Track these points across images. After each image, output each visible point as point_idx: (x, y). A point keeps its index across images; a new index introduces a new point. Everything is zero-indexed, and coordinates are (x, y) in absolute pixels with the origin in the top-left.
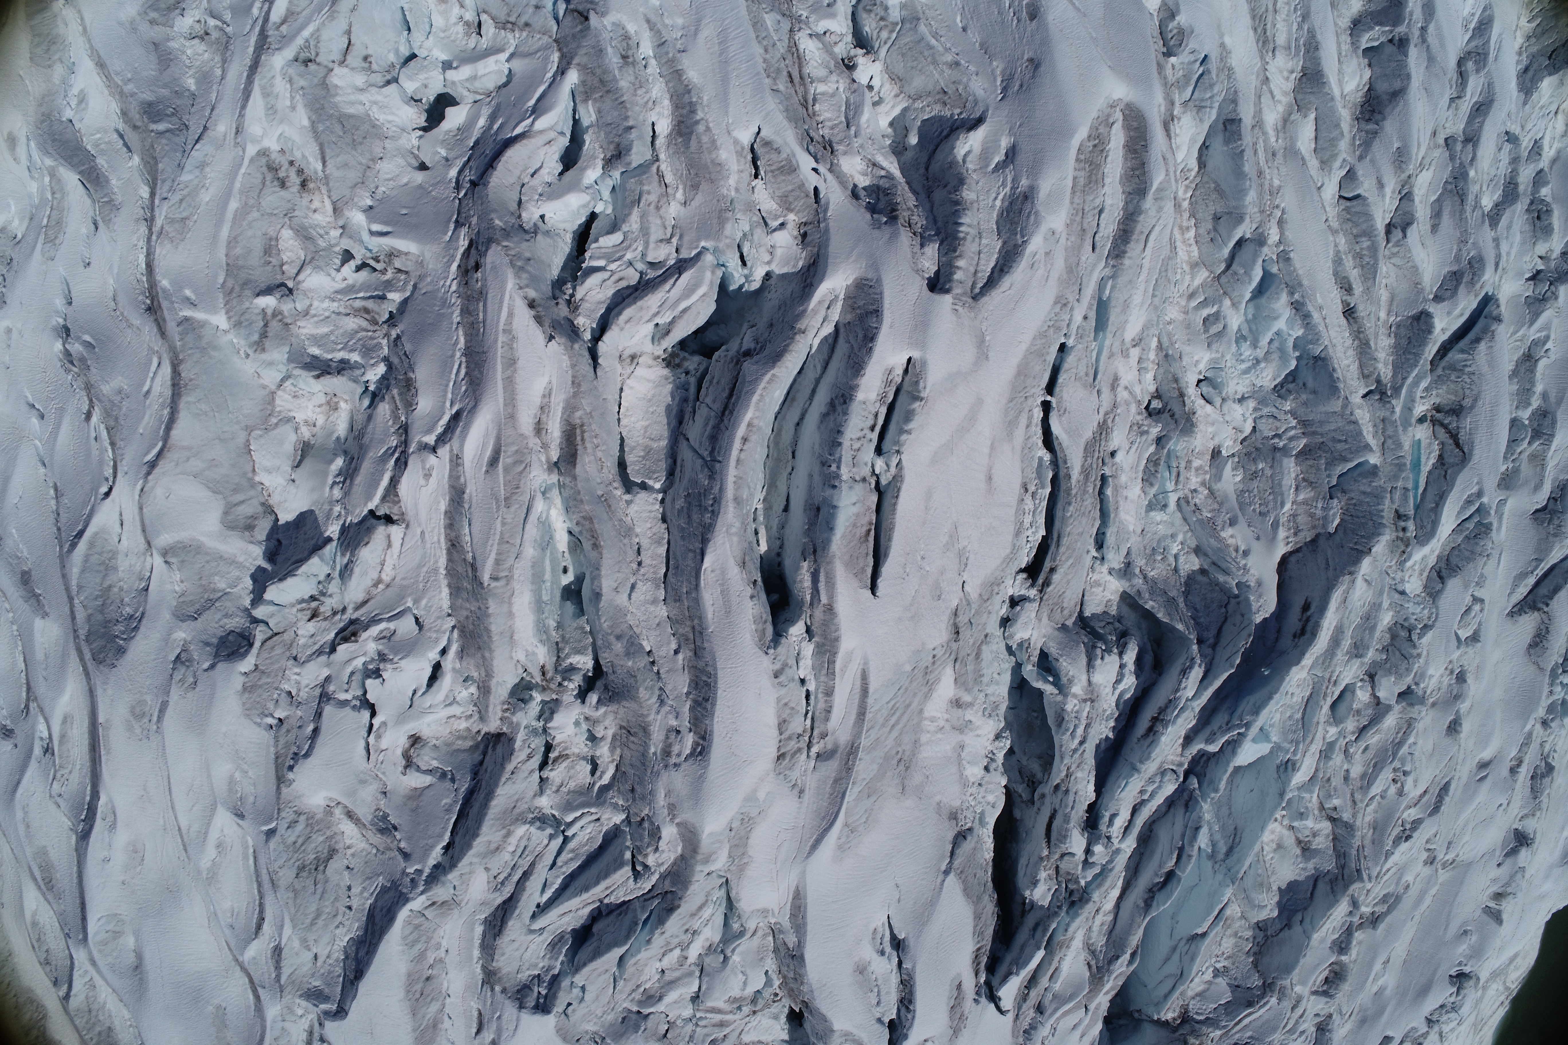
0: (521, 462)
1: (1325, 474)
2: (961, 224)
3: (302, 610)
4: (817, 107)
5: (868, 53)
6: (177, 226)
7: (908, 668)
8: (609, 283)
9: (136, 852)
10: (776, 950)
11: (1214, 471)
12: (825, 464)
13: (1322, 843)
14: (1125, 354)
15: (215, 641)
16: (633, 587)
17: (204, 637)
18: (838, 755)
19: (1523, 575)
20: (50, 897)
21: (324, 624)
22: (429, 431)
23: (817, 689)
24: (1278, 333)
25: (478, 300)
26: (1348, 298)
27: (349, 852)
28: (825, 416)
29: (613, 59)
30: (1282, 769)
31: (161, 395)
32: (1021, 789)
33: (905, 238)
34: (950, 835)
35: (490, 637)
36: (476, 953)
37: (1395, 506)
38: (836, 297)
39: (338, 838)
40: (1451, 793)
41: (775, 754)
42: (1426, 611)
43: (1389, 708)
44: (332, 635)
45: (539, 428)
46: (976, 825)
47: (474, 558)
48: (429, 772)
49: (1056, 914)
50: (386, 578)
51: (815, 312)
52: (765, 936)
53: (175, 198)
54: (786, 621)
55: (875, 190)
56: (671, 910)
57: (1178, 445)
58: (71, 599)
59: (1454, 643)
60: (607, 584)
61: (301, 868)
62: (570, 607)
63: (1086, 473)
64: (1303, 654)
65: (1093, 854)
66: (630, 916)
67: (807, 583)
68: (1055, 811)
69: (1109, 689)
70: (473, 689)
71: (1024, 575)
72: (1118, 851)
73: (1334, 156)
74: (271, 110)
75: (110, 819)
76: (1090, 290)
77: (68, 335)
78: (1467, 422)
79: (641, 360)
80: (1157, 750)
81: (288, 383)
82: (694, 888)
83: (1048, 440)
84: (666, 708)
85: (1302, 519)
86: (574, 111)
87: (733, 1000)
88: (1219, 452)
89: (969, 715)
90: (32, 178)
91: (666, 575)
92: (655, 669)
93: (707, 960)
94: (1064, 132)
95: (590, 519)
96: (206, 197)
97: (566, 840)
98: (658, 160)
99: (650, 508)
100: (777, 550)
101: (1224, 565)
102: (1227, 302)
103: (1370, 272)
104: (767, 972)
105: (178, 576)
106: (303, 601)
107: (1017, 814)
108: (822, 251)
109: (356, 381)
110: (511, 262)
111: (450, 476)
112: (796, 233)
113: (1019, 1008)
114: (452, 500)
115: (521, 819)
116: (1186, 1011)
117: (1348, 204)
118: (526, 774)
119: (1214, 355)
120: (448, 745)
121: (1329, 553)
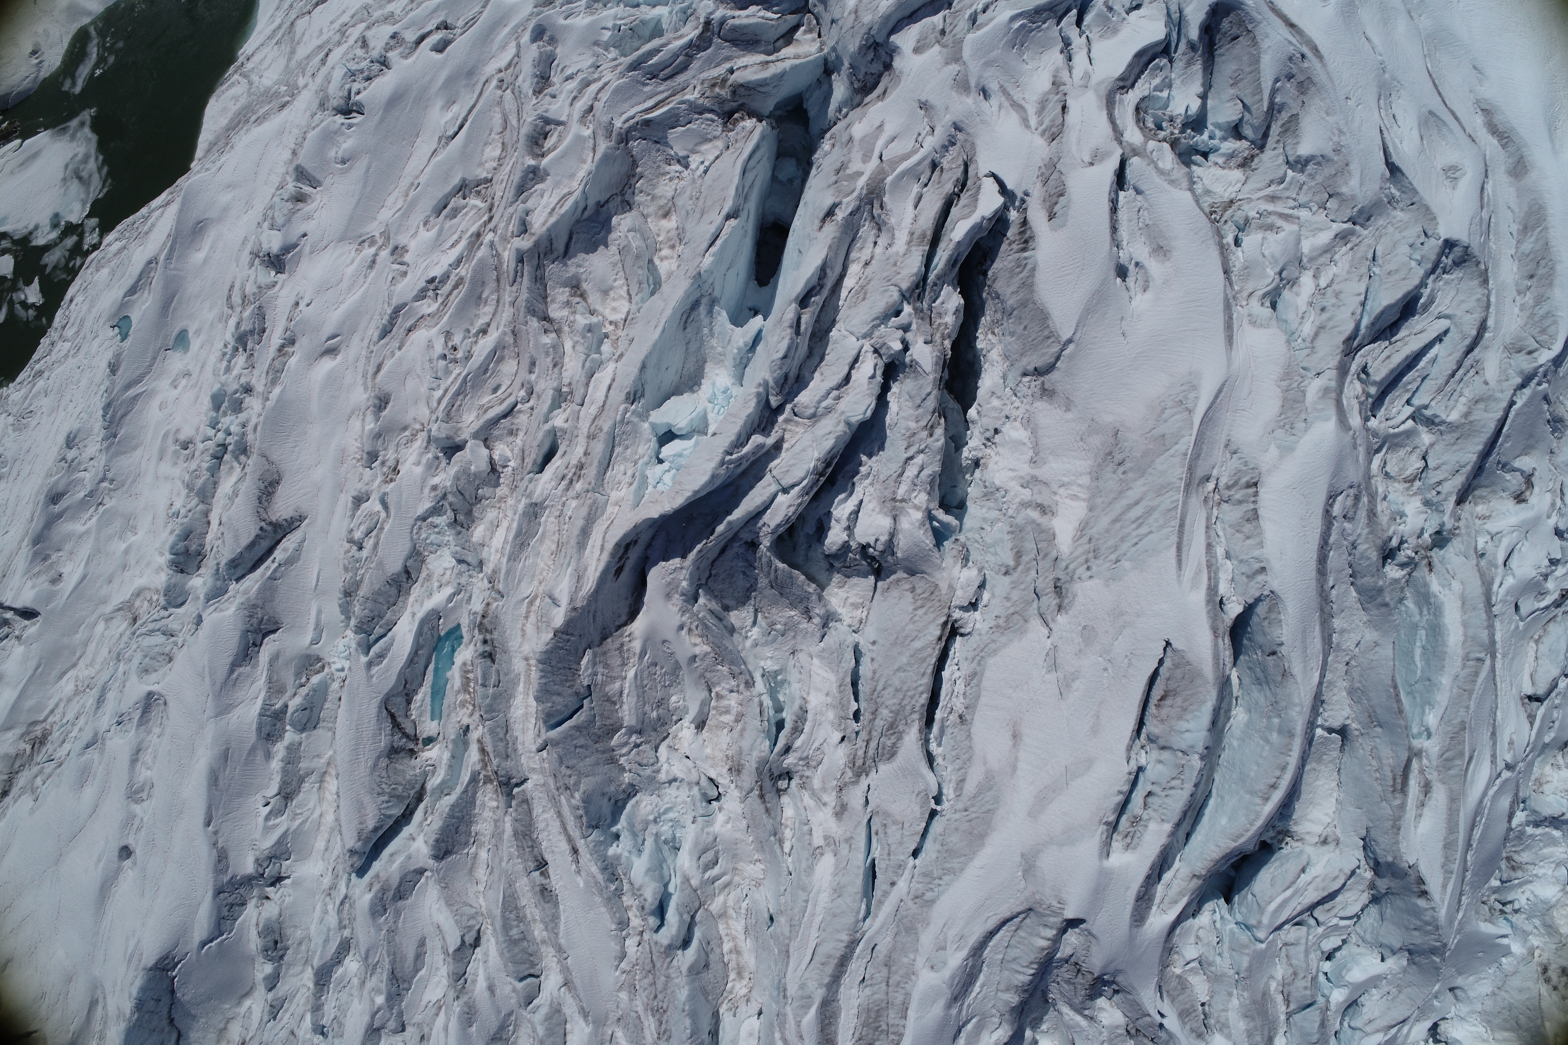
0: (1447, 760)
1: (595, 711)
7: (1125, 564)
8: (1340, 907)
11: (707, 710)
13: (559, 295)
14: (831, 841)
16: (1358, 645)
18: (1197, 482)
19: (290, 562)
24: (639, 851)
26: (544, 881)
30: (639, 395)
33: (1091, 963)
36: (1493, 301)
37: (495, 666)
41: (1262, 490)
42: (424, 536)
43: (476, 436)
45: (1427, 789)
46: (1016, 378)
48: (1515, 470)
50: (1534, 645)
55: (1096, 996)
59: (389, 500)
60: (1388, 651)
69: (868, 506)
70: (1479, 546)
71: (962, 631)
73: (547, 1018)
76: (884, 911)
78: (384, 742)
79: (1316, 840)
84: (1351, 539)
85: (616, 661)
87: (1273, 228)
88: (697, 727)
89: (1026, 494)
92: (1350, 571)
93: (1296, 273)
97: (1411, 403)
99: (1331, 715)
102: (694, 882)
103: (510, 902)
104: (1240, 250)
108: (1165, 946)
109: (1532, 813)
110: (1437, 930)
112: (1177, 958)
113: (967, 175)
115: (1453, 427)
116: (725, 124)
117: (532, 971)
118: (1444, 467)
119: (710, 829)
120: (1494, 492)
121: (592, 629)
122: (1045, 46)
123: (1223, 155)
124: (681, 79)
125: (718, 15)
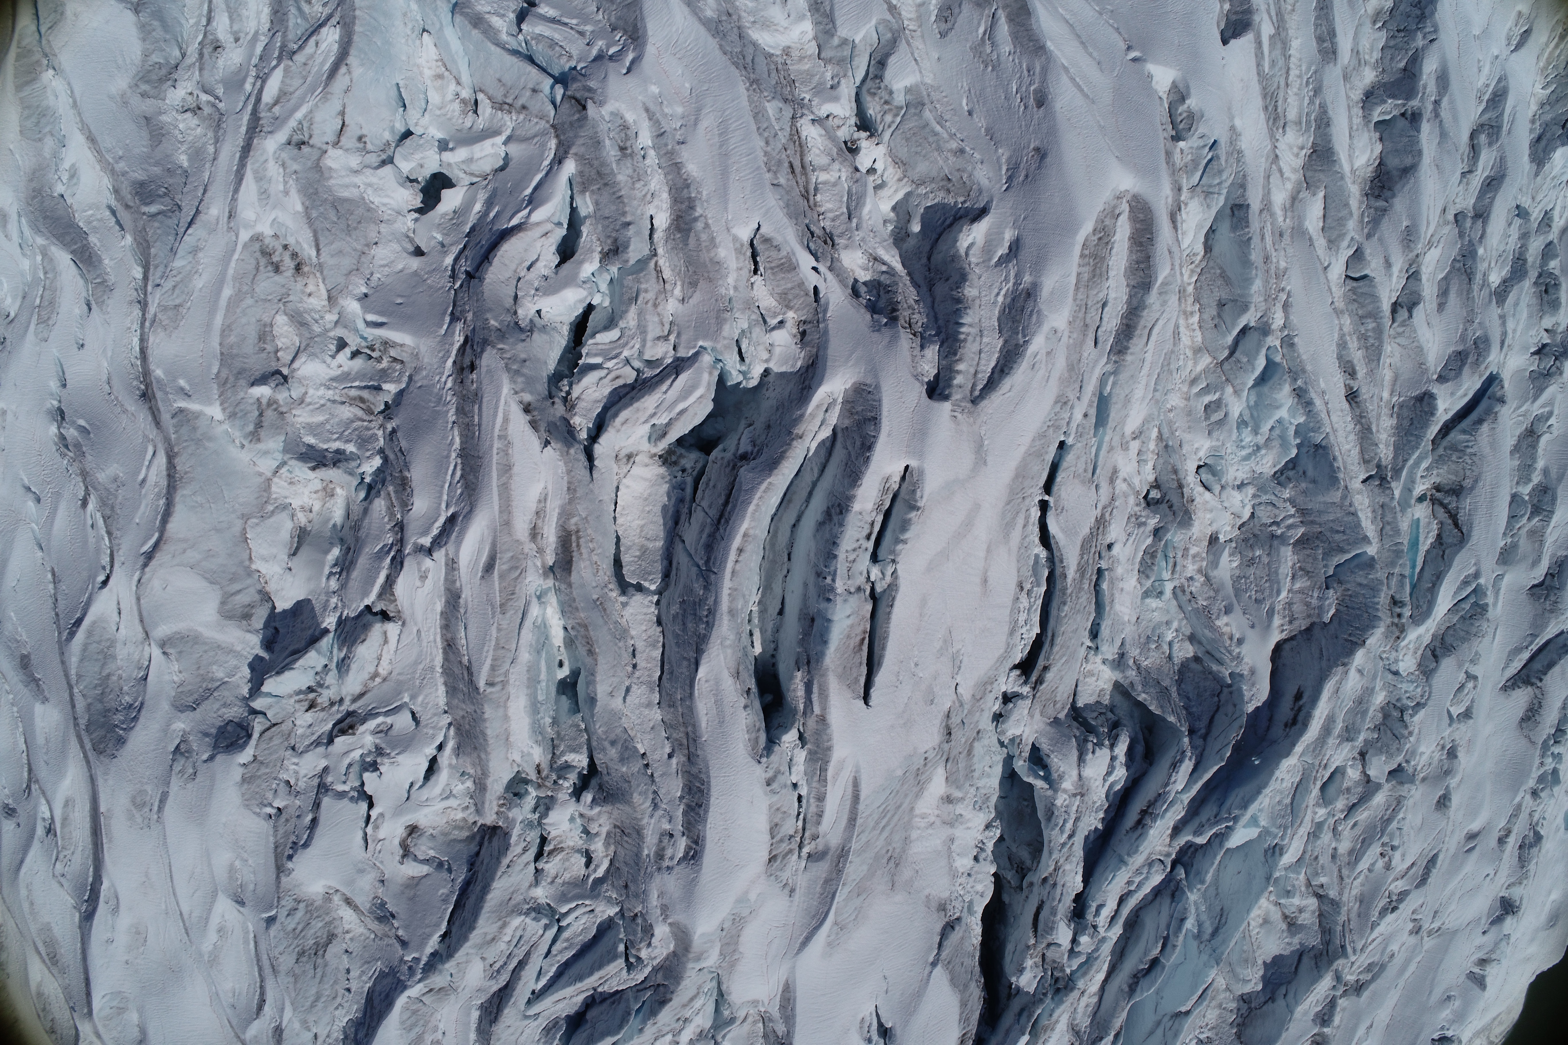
0: (517, 568)
1: (1321, 564)
2: (962, 324)
3: (300, 701)
4: (819, 197)
5: (871, 136)
6: (170, 313)
7: (900, 772)
8: (606, 381)
9: (139, 934)
10: (766, 1037)
11: (1211, 557)
12: (820, 575)
13: (1308, 918)
14: (1125, 447)
15: (214, 731)
16: (628, 690)
17: (203, 728)
18: (829, 857)
19: (1518, 650)
20: (55, 971)
21: (322, 715)
22: (425, 533)
23: (809, 794)
24: (1280, 421)
25: (474, 402)
26: (1351, 382)
27: (348, 936)
28: (820, 524)
29: (610, 151)
30: (1269, 853)
31: (156, 485)
32: (1009, 875)
33: (905, 340)
34: (939, 927)
35: (486, 740)
36: (473, 1035)
37: (1391, 592)
38: (835, 400)
39: (336, 923)
40: (1438, 865)
41: (767, 858)
42: (1419, 690)
43: (1378, 786)
44: (330, 726)
45: (535, 534)
46: (965, 914)
47: (469, 661)
48: (426, 861)
49: (1041, 1000)
50: (383, 672)
51: (812, 416)
52: (755, 1023)
53: (168, 285)
54: (780, 726)
55: (875, 286)
56: (663, 1003)
57: (1176, 536)
58: (71, 687)
59: (1446, 720)
60: (601, 690)
61: (301, 954)
62: (565, 702)
63: (1082, 570)
65: (1079, 944)
66: (623, 1005)
67: (801, 692)
68: (1043, 901)
69: (1099, 782)
70: (469, 784)
71: (1018, 672)
72: (1104, 939)
73: (1342, 235)
74: (264, 194)
75: (113, 902)
76: (1091, 387)
77: (63, 418)
78: (1467, 503)
79: (637, 459)
80: (1145, 844)
81: (283, 470)
82: (685, 983)
83: (1045, 539)
84: (660, 812)
85: (1297, 607)
86: (572, 198)
88: (1217, 538)
89: (960, 809)
90: (24, 255)
91: (660, 678)
92: (649, 772)
94: (1068, 227)
95: (586, 627)
96: (199, 283)
97: (561, 930)
98: (655, 255)
99: (645, 610)
100: (771, 652)
101: (1217, 654)
102: (1229, 390)
103: (1374, 353)
105: (176, 667)
106: (300, 692)
107: (1006, 902)
108: (821, 353)
109: (351, 472)
110: (507, 365)
111: (446, 579)
112: (795, 331)
114: (448, 602)
115: (517, 911)
117: (1355, 284)
118: (521, 867)
119: (1214, 443)
120: (445, 835)
121: (1323, 642)
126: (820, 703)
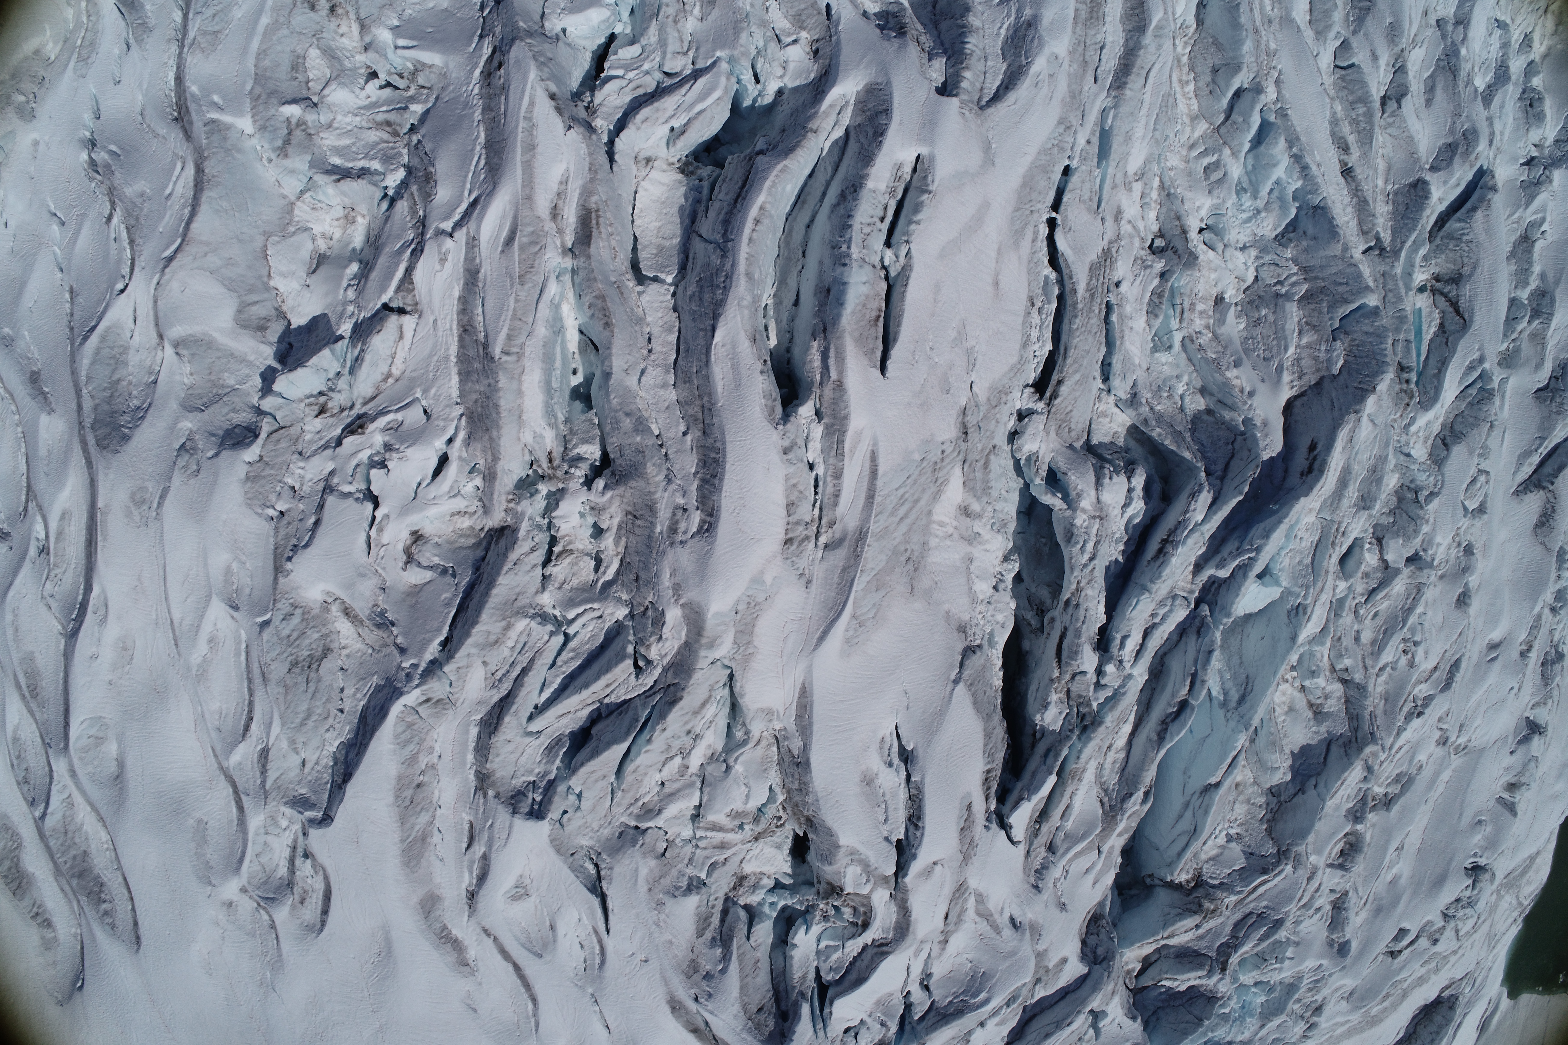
0: (537, 243)
1: (1327, 317)
2: (967, 43)
3: (310, 405)
6: (209, 37)
7: (917, 457)
8: (627, 90)
9: (125, 648)
10: (780, 762)
11: (1217, 315)
12: (835, 247)
13: (1334, 705)
14: (1128, 187)
15: (221, 432)
16: (643, 372)
17: (210, 428)
18: (846, 543)
19: (1527, 454)
20: (33, 705)
21: (331, 420)
22: (447, 217)
23: (825, 473)
24: (1277, 182)
25: (500, 95)
26: (1346, 158)
27: (345, 652)
28: (836, 206)
30: (1293, 613)
31: (183, 196)
32: (1029, 616)
33: (913, 51)
34: (960, 647)
35: (498, 413)
36: (470, 757)
37: (1398, 359)
38: (847, 102)
39: (334, 636)
40: (1462, 670)
41: (782, 537)
42: (1432, 478)
43: (1397, 572)
44: (339, 431)
45: (555, 213)
46: (985, 643)
47: (486, 336)
48: (430, 568)
49: (1068, 738)
50: (396, 372)
51: (827, 114)
52: (769, 746)
53: (209, 12)
54: (795, 400)
55: (885, 14)
56: (673, 703)
57: (1181, 280)
58: (79, 392)
59: (1461, 512)
60: (617, 365)
61: (294, 664)
62: (578, 405)
63: (1092, 293)
64: (1311, 489)
65: (1104, 675)
66: (631, 713)
67: (817, 363)
68: (1066, 629)
69: (1117, 511)
70: (478, 481)
71: (1032, 390)
72: (1130, 676)
73: (1328, 27)
75: (101, 612)
76: (1093, 116)
77: (94, 146)
78: (1467, 290)
79: (656, 164)
80: (1168, 574)
81: (309, 192)
82: (697, 677)
83: (1054, 258)
84: (673, 487)
85: (1306, 363)
87: (734, 815)
88: (1223, 299)
89: (978, 526)
90: (69, 4)
91: (676, 361)
92: (663, 451)
93: (709, 769)
95: (603, 298)
96: (238, 13)
97: (567, 638)
99: (661, 298)
100: (786, 344)
101: (1228, 401)
102: (1227, 151)
103: (1366, 138)
104: (771, 788)
105: (187, 369)
106: (312, 396)
107: (1026, 645)
108: (834, 62)
109: (375, 185)
110: (534, 57)
111: (466, 259)
112: (808, 49)
113: (1031, 844)
114: (466, 284)
115: (521, 613)
116: (1200, 875)
117: (1343, 73)
118: (528, 568)
119: (1215, 201)
120: (451, 543)
121: (1334, 394)
122: (949, 978)
123: (763, 887)
124: (1238, 916)
125: (1215, 978)
126: (837, 367)
